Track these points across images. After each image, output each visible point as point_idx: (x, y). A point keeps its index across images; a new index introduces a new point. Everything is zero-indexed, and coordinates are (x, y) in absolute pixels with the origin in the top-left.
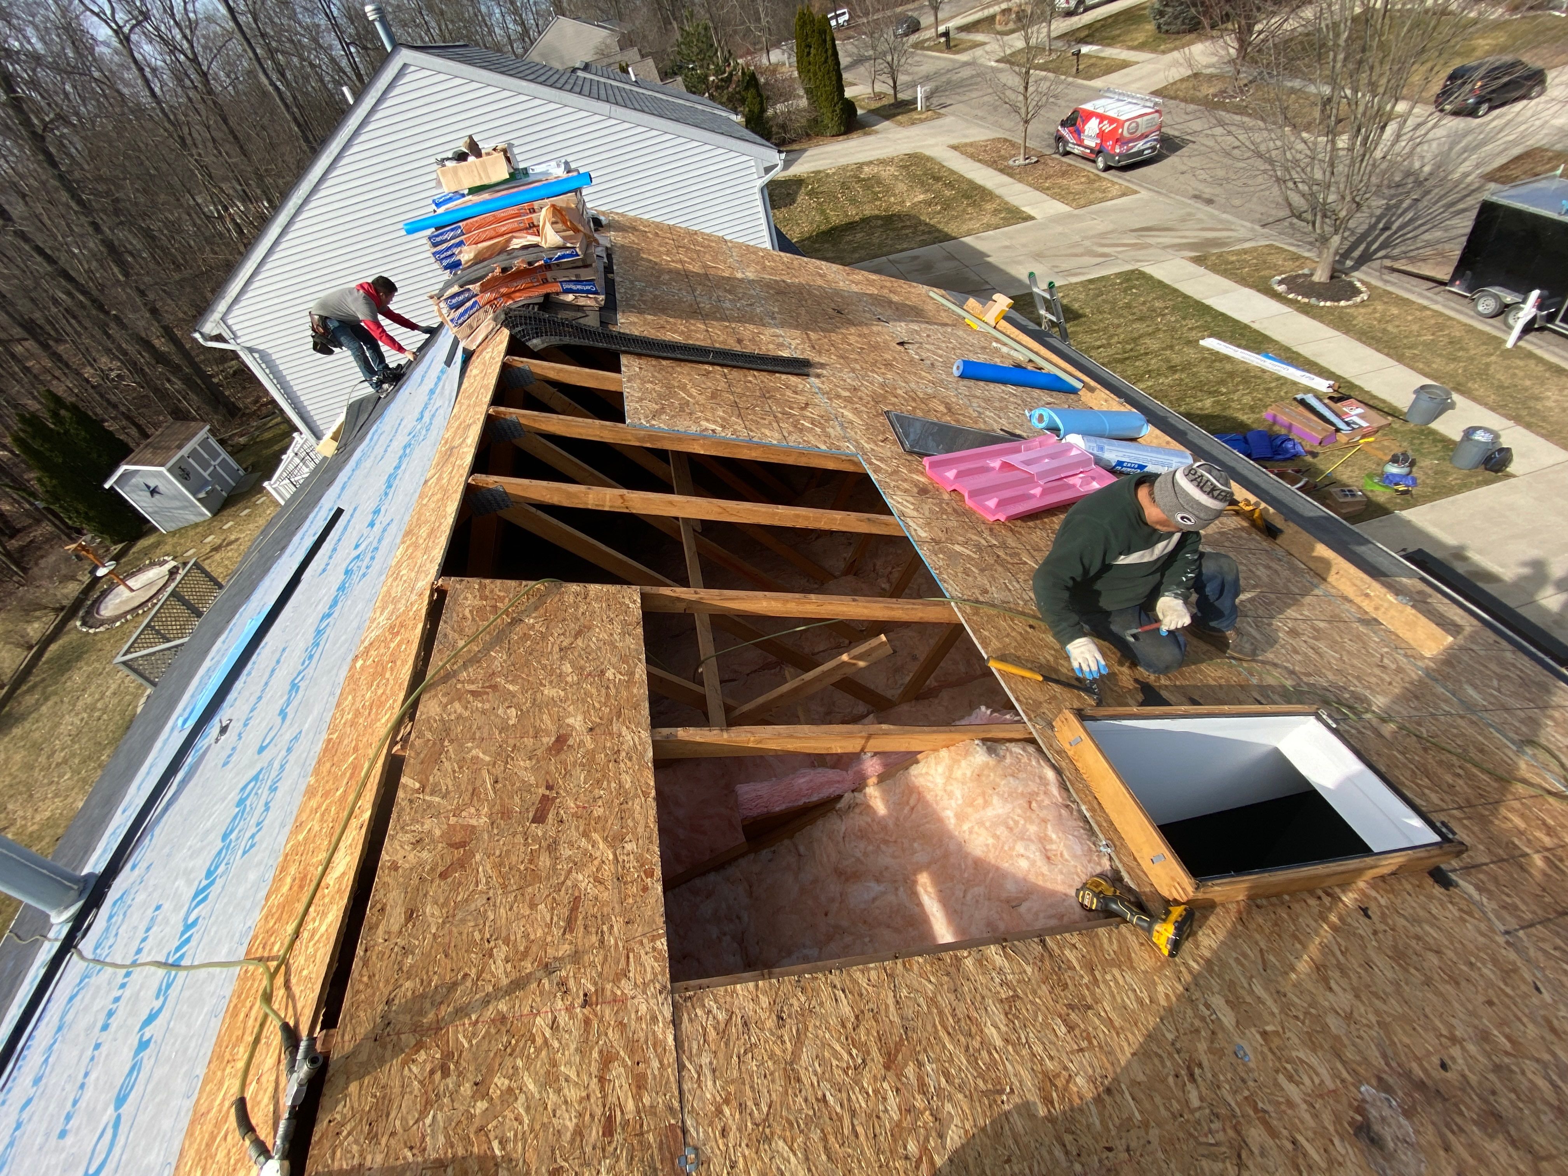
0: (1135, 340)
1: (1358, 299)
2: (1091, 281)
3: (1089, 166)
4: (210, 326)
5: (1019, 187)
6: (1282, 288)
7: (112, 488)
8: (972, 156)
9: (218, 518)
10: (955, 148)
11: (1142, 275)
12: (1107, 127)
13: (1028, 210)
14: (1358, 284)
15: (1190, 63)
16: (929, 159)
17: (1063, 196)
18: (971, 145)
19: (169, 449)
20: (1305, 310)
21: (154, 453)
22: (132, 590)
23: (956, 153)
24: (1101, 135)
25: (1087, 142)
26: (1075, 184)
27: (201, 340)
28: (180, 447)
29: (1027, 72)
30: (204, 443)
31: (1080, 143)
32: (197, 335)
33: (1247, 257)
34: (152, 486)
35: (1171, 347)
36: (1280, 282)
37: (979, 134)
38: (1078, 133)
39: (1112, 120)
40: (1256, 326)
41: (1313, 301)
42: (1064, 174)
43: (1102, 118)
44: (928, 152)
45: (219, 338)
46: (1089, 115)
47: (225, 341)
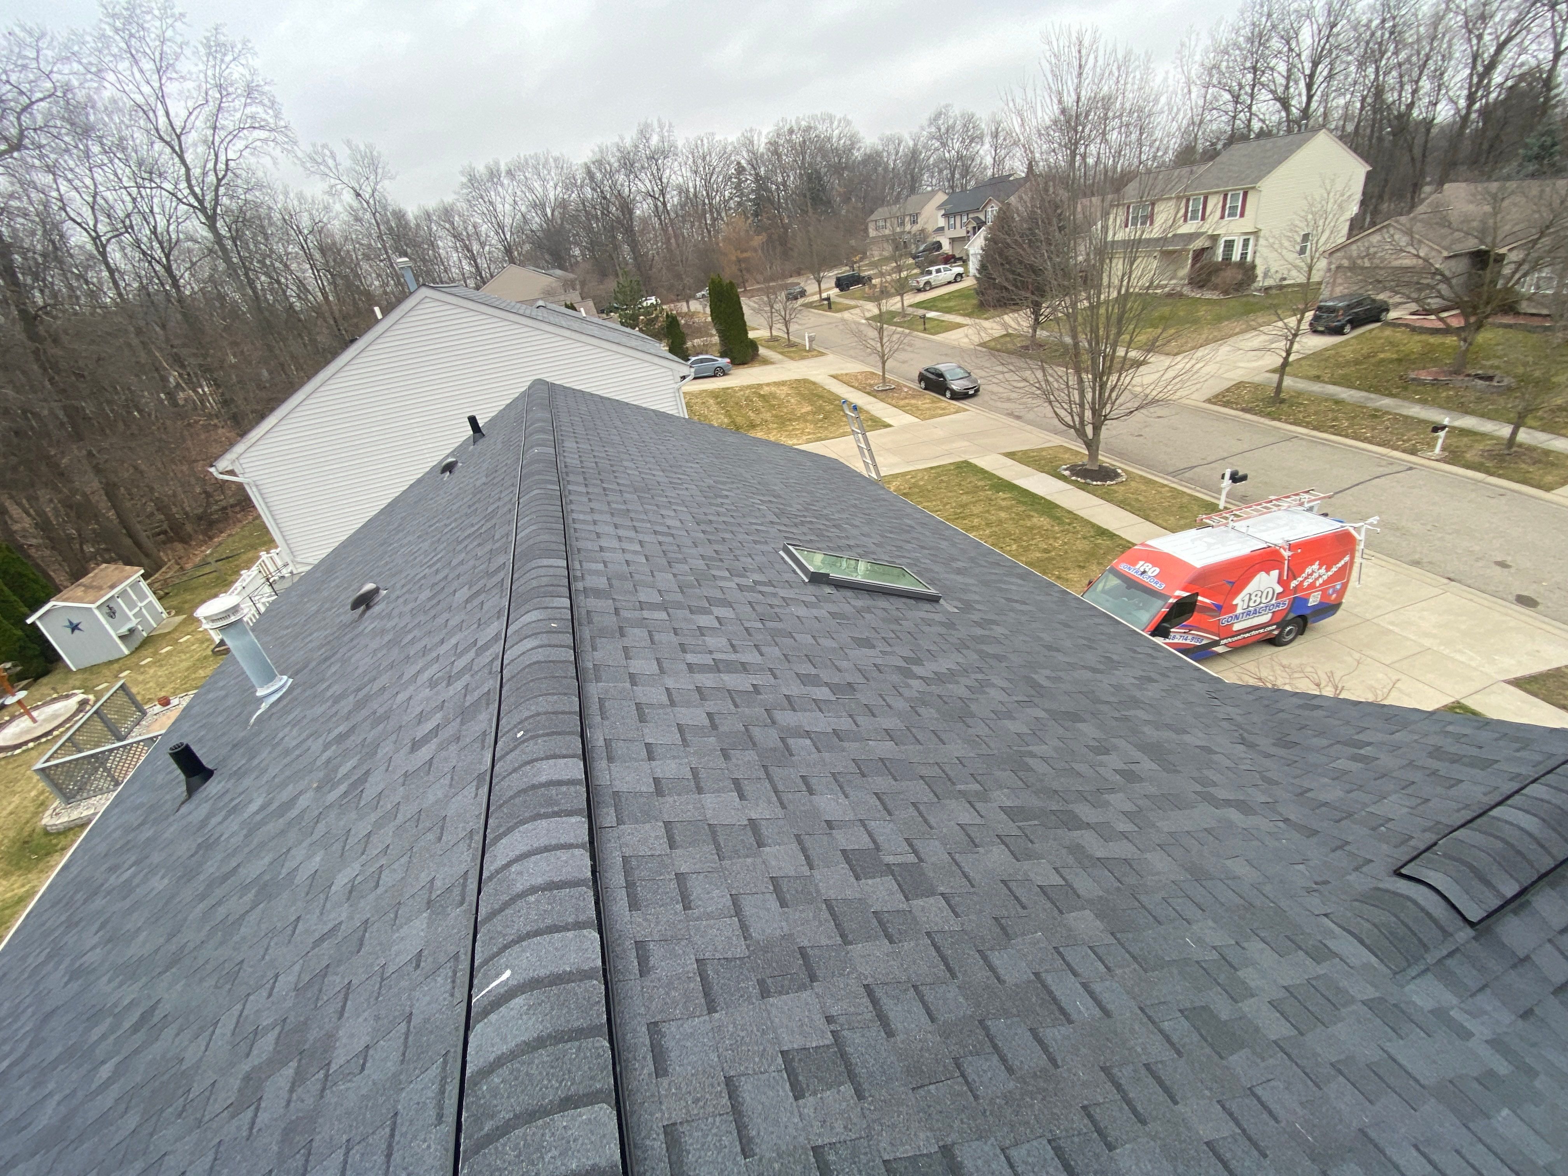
1: (1119, 480)
2: (932, 468)
4: (224, 464)
5: (882, 405)
6: (1067, 473)
7: (33, 624)
8: (846, 383)
9: (136, 656)
10: (833, 376)
11: (969, 464)
13: (888, 421)
14: (1119, 471)
15: (1005, 325)
16: (813, 383)
17: (913, 411)
18: (845, 375)
19: (100, 588)
20: (1083, 487)
21: (85, 592)
22: (34, 721)
23: (835, 380)
26: (922, 404)
27: (216, 474)
28: (112, 587)
32: (212, 470)
33: (1044, 453)
34: (75, 622)
36: (1066, 470)
37: (854, 367)
41: (1088, 481)
42: (914, 397)
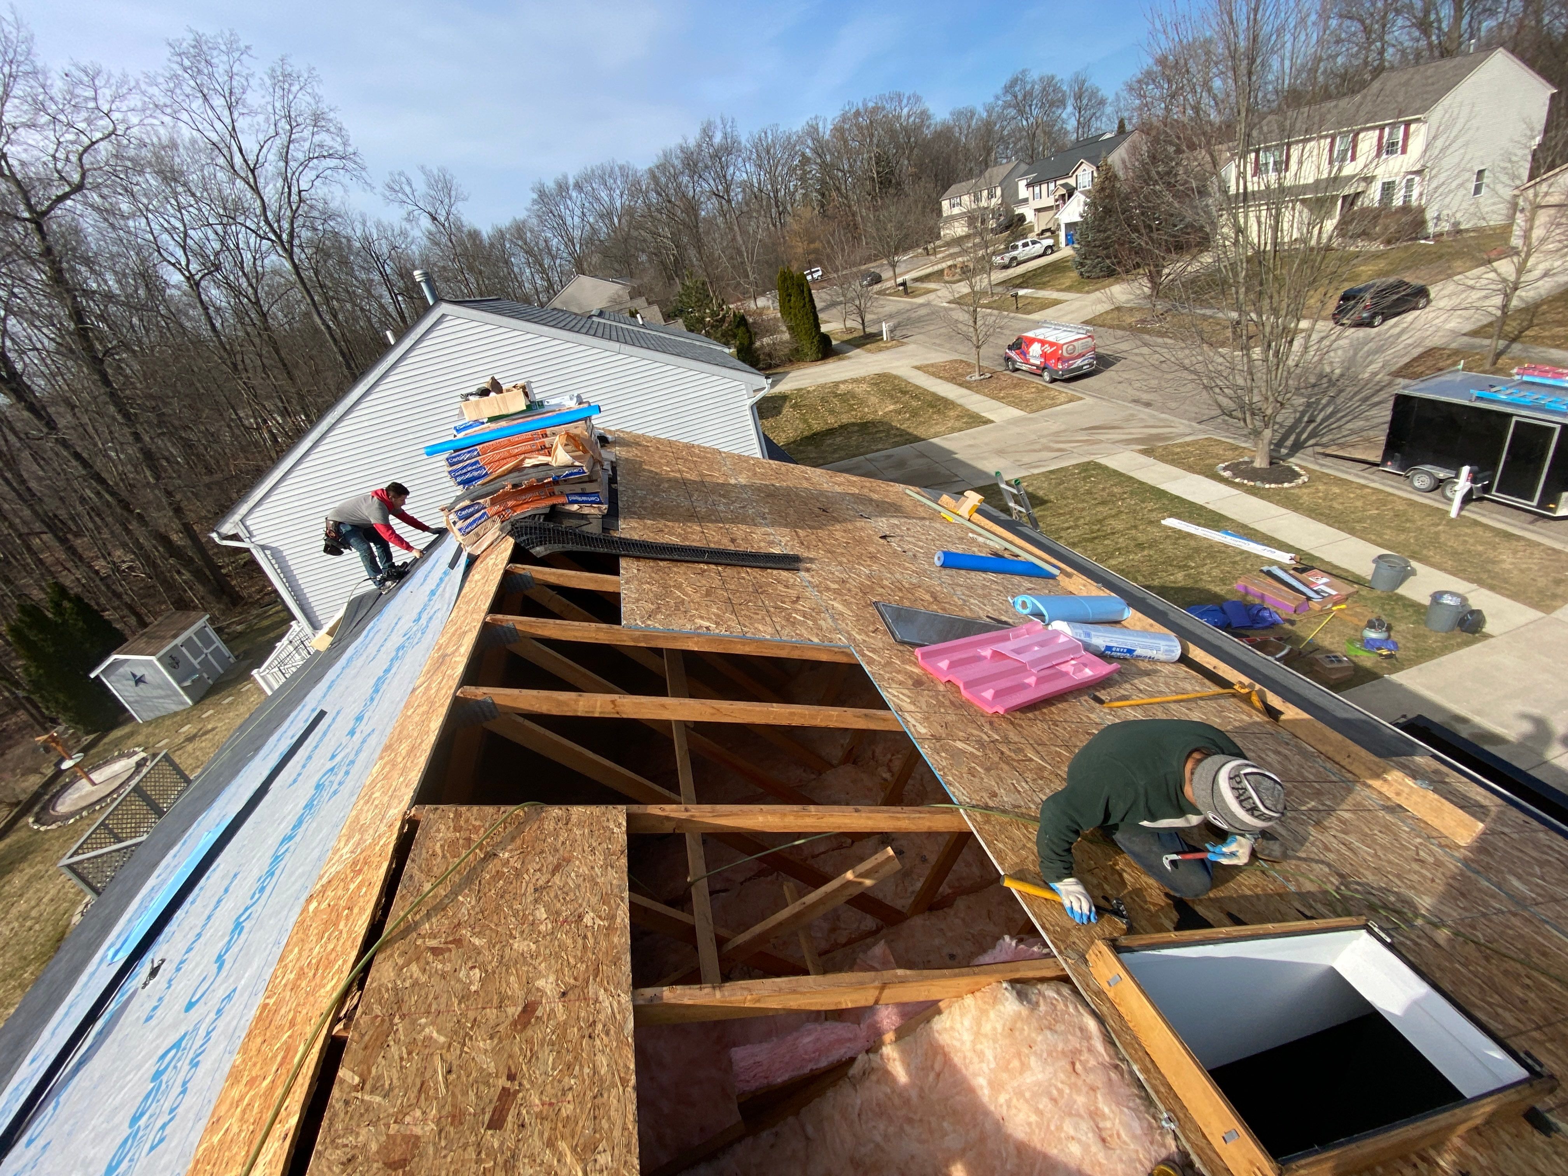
0: (1100, 521)
1: (1300, 481)
2: (1051, 472)
3: (1036, 380)
4: (228, 528)
5: (977, 397)
6: (1227, 474)
7: (97, 677)
8: (933, 374)
9: (199, 707)
10: (918, 368)
11: (1098, 466)
12: (1048, 349)
13: (989, 416)
14: (1297, 469)
15: (1111, 299)
16: (896, 377)
17: (1017, 403)
18: (932, 365)
19: (163, 638)
20: (1253, 492)
21: (147, 643)
22: (94, 784)
23: (920, 373)
24: (1044, 355)
25: (1032, 361)
26: (1027, 394)
27: (217, 540)
28: (175, 636)
29: (975, 311)
30: (201, 633)
31: (1027, 362)
32: (214, 535)
33: (1190, 449)
34: (139, 675)
35: (1135, 527)
36: (1225, 469)
37: (938, 357)
38: (1024, 354)
39: (1052, 344)
40: (1210, 507)
41: (1259, 484)
42: (1015, 386)
43: (1043, 342)
44: (894, 372)
45: (235, 537)
46: (1032, 341)
47: (242, 540)
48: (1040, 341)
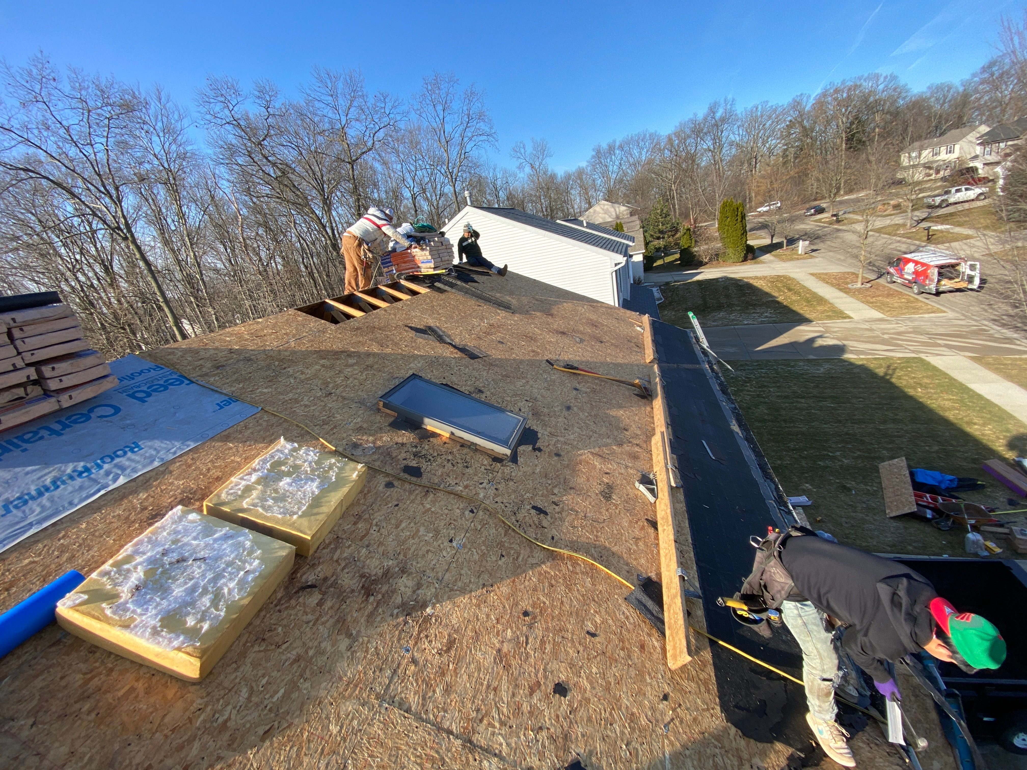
3: (907, 291)
5: (849, 299)
8: (823, 280)
12: (920, 268)
13: (848, 312)
17: (879, 307)
18: (827, 274)
23: (812, 277)
24: (916, 273)
25: (906, 276)
26: (894, 302)
31: (901, 276)
37: (835, 269)
38: (901, 272)
39: (923, 264)
42: (889, 295)
43: (916, 263)
44: (792, 275)
46: (908, 261)
48: (914, 261)
